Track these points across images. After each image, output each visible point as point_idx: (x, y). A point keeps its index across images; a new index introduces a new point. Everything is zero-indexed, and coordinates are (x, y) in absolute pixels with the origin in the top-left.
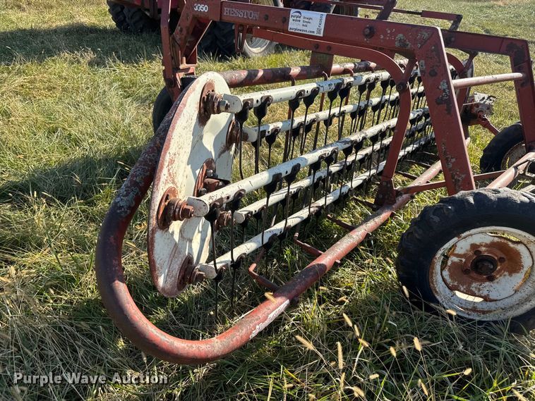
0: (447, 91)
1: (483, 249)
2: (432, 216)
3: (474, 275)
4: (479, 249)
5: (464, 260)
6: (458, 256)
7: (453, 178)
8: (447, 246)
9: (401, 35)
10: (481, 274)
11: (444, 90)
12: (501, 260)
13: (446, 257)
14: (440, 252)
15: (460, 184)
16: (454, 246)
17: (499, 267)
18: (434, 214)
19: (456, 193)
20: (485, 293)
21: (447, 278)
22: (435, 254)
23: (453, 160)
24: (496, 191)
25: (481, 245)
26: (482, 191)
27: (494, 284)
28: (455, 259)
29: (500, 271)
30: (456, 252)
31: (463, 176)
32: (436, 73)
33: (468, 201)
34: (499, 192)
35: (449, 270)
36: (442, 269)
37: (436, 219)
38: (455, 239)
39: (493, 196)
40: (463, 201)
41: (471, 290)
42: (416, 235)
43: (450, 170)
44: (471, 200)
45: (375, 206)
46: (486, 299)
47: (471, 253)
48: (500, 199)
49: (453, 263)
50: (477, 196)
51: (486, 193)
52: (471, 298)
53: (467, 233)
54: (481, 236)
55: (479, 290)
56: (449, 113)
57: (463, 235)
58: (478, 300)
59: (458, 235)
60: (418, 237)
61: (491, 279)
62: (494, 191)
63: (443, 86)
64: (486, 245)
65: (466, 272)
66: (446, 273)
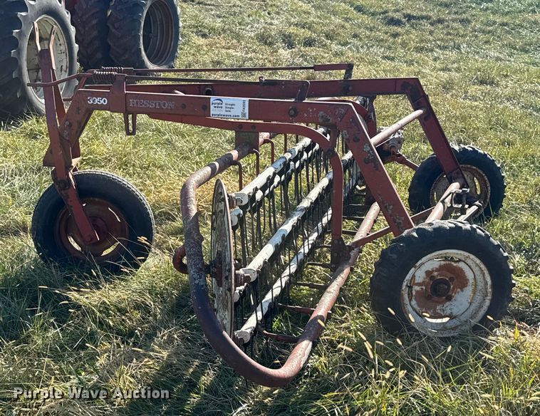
0: (371, 152)
1: (436, 273)
2: (390, 255)
3: (436, 298)
4: (433, 275)
5: (424, 288)
6: (419, 284)
7: (395, 222)
8: (408, 277)
9: (322, 112)
10: (440, 296)
11: (369, 152)
12: (452, 279)
13: (410, 287)
14: (405, 284)
15: (402, 225)
16: (414, 276)
17: (452, 287)
18: (391, 253)
19: (403, 233)
20: (448, 312)
21: (416, 307)
22: (401, 287)
23: (391, 207)
24: (431, 224)
25: (433, 271)
26: (420, 226)
27: (453, 303)
28: (417, 288)
29: (454, 288)
30: (416, 282)
31: (403, 218)
32: (359, 140)
33: (413, 236)
34: (433, 224)
35: (416, 299)
36: (410, 300)
37: (395, 256)
38: (413, 269)
39: (429, 228)
40: (410, 237)
41: (438, 313)
42: (383, 274)
43: (391, 216)
44: (415, 234)
45: (333, 266)
46: (452, 317)
47: (427, 280)
48: (434, 229)
49: (417, 292)
50: (418, 231)
51: (424, 227)
52: (439, 321)
53: (420, 262)
54: (431, 262)
55: (444, 311)
56: (377, 169)
57: (417, 264)
58: (446, 320)
59: (414, 266)
60: (385, 275)
61: (449, 298)
62: (429, 224)
63: (367, 149)
64: (437, 270)
65: (429, 298)
66: (414, 302)
